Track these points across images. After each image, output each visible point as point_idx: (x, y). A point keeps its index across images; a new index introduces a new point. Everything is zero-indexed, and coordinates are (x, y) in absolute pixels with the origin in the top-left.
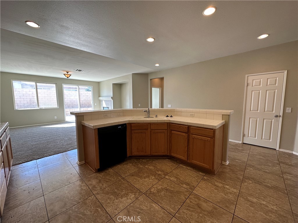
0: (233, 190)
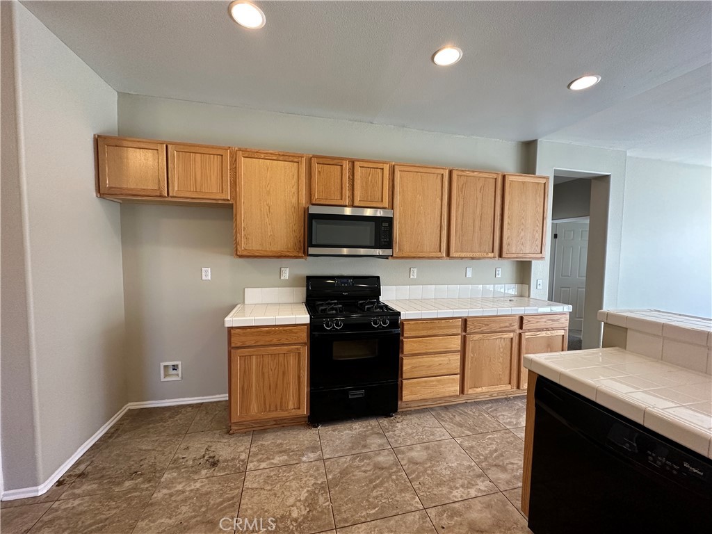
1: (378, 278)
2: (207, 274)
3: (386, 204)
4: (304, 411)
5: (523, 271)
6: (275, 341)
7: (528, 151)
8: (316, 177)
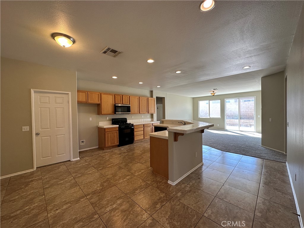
0: (109, 208)
1: (126, 118)
2: (91, 119)
3: (129, 103)
4: (118, 144)
5: (152, 115)
6: (113, 130)
7: (152, 92)
8: (116, 98)
